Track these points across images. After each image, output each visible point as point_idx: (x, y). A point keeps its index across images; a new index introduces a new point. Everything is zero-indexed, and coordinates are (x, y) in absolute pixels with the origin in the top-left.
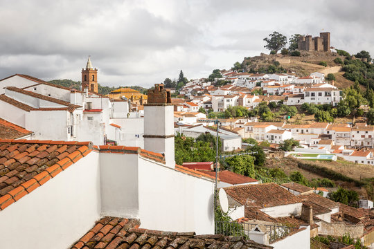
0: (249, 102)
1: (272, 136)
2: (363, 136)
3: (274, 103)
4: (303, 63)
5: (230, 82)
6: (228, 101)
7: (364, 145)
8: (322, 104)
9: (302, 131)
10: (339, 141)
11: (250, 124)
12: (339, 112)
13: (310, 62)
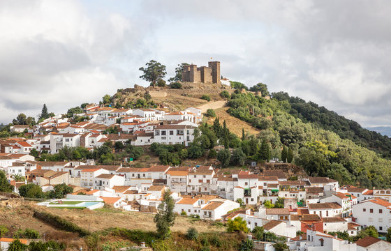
0: (93, 142)
1: (101, 181)
2: (201, 181)
3: (120, 143)
4: (182, 97)
5: (88, 119)
6: (67, 140)
7: (202, 191)
8: (174, 144)
9: (139, 175)
10: (174, 187)
11: (81, 167)
12: (189, 153)
13: (191, 96)
